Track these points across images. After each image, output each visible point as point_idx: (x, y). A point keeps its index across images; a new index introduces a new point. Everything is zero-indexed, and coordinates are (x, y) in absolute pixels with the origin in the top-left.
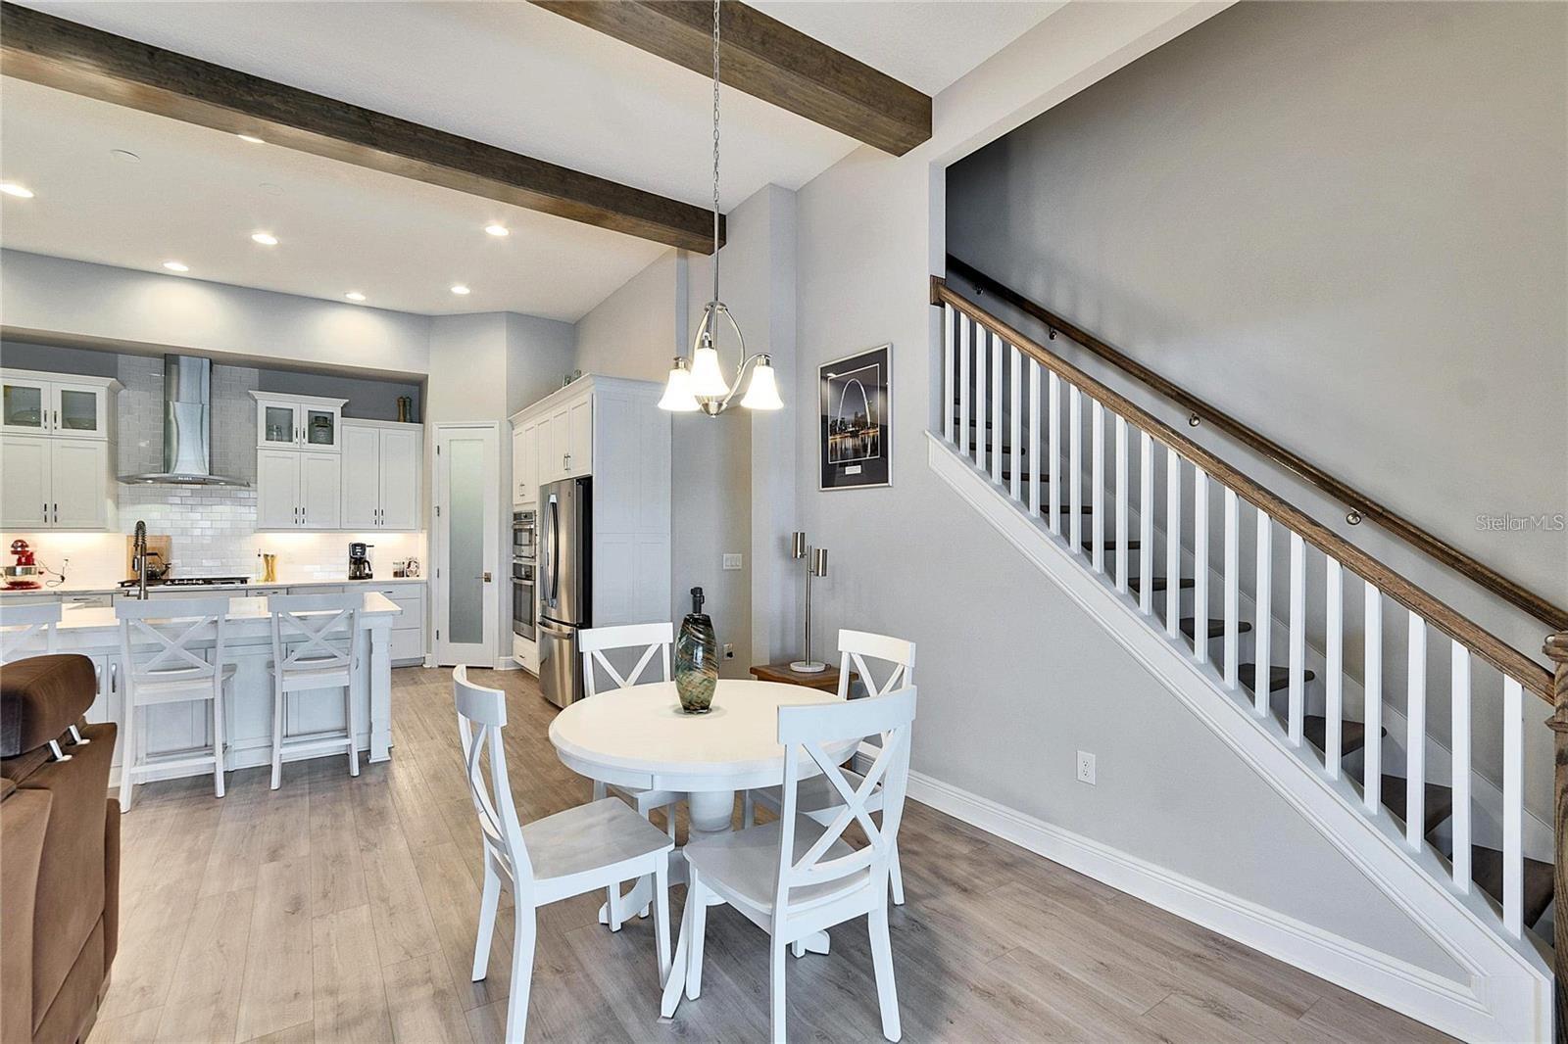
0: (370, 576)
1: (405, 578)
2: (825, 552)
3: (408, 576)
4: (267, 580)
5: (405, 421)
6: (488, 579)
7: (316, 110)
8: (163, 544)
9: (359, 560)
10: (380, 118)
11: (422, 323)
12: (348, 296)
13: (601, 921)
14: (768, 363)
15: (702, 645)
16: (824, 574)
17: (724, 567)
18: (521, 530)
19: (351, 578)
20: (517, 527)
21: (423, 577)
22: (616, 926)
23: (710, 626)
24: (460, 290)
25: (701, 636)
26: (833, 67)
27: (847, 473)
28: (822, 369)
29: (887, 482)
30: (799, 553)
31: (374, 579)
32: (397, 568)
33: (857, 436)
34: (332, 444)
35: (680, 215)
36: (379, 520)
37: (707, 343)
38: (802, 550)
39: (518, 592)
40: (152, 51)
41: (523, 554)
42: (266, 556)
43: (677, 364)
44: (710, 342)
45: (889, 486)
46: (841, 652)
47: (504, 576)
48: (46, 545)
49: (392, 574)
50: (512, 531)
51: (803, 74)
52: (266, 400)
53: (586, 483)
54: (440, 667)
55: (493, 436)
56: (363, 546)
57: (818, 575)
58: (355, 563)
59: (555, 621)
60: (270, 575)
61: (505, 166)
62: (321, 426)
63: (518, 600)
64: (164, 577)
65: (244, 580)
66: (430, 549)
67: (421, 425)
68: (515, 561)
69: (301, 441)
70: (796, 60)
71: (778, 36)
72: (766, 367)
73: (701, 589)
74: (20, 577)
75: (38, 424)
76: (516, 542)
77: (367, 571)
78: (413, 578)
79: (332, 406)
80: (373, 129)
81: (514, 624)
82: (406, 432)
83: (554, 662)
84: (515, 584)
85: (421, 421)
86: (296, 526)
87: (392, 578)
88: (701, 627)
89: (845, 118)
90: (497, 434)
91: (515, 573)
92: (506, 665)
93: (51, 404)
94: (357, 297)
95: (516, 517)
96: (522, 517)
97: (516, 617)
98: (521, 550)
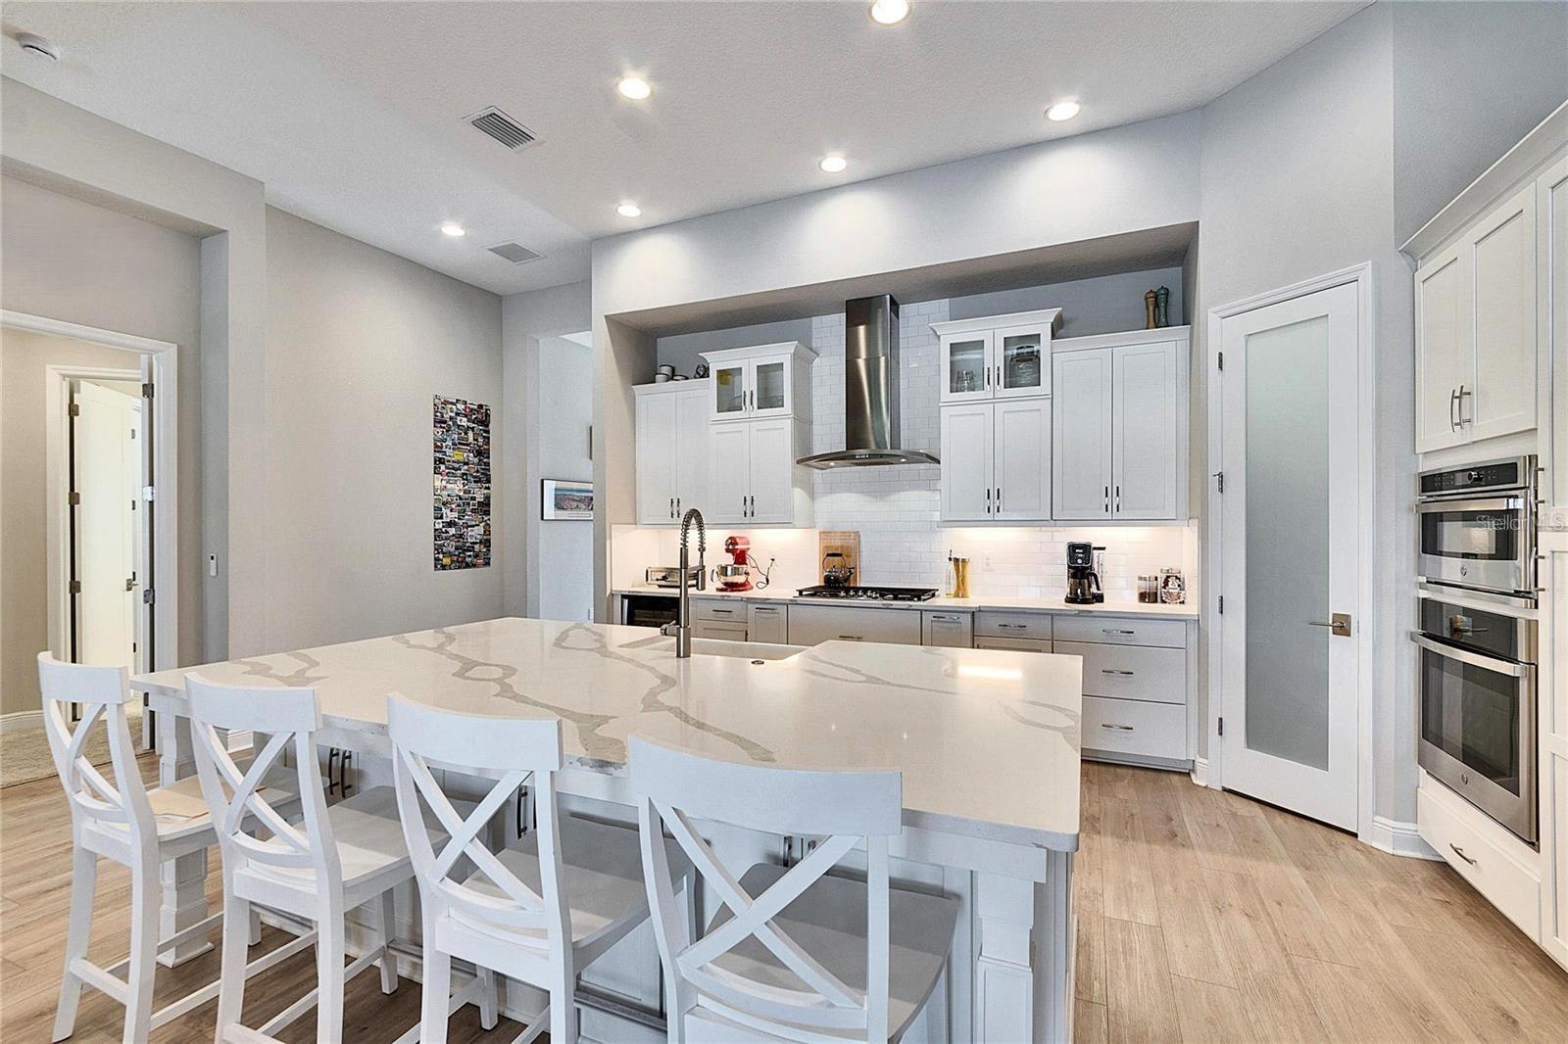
0: (1100, 598)
1: (1159, 607)
3: (1164, 602)
4: (957, 595)
5: (1158, 328)
6: (1342, 627)
8: (852, 542)
9: (1082, 568)
11: (1184, 126)
18: (1440, 517)
19: (1069, 600)
20: (1435, 508)
21: (1191, 609)
31: (1105, 605)
32: (1145, 586)
34: (1039, 384)
36: (1113, 506)
39: (1433, 671)
41: (1445, 577)
42: (957, 560)
47: (1392, 627)
48: (755, 541)
49: (1136, 596)
50: (1416, 517)
52: (951, 333)
54: (1225, 790)
55: (1353, 302)
56: (1086, 549)
58: (1075, 577)
60: (962, 591)
62: (1023, 363)
63: (1433, 692)
64: (846, 585)
65: (931, 595)
66: (1204, 555)
67: (1188, 327)
68: (1424, 594)
69: (993, 385)
75: (742, 408)
76: (1430, 543)
77: (1094, 589)
78: (1173, 608)
79: (1038, 323)
84: (1426, 653)
85: (1187, 320)
86: (989, 517)
87: (1136, 606)
90: (1368, 303)
91: (1424, 624)
92: (1396, 841)
93: (749, 383)
94: (1064, 111)
95: (1431, 483)
96: (1460, 479)
97: (1430, 731)
98: (1450, 569)
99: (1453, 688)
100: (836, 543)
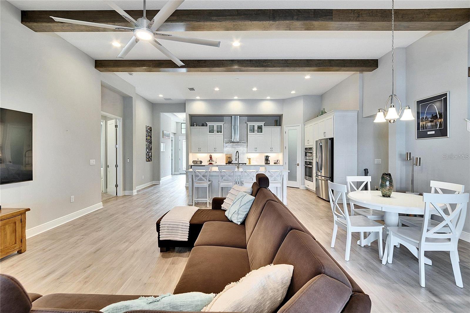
0: (269, 163)
1: (276, 164)
2: (420, 158)
5: (276, 126)
6: (298, 165)
7: (277, 63)
8: (231, 156)
9: (267, 159)
10: (289, 61)
11: (282, 102)
12: (267, 98)
13: (358, 244)
14: (409, 108)
15: (389, 180)
16: (419, 165)
17: (375, 163)
18: (307, 152)
19: (265, 164)
20: (306, 152)
21: (281, 164)
22: (363, 246)
23: (391, 176)
24: (293, 92)
25: (389, 178)
26: (427, 14)
27: (428, 134)
28: (417, 102)
29: (447, 136)
30: (409, 159)
31: (270, 164)
33: (433, 122)
34: (262, 132)
35: (363, 63)
36: (272, 151)
37: (392, 106)
38: (410, 158)
39: (306, 168)
40: (251, 61)
41: (307, 159)
42: (249, 158)
43: (379, 111)
44: (393, 106)
45: (448, 137)
46: (431, 187)
47: (302, 164)
48: (214, 156)
49: (274, 163)
50: (304, 153)
51: (416, 21)
52: (250, 124)
53: (332, 140)
55: (299, 128)
56: (268, 156)
57: (417, 165)
58: (266, 160)
59: (320, 176)
60: (250, 163)
61: (316, 63)
62: (260, 128)
63: (306, 170)
64: (231, 163)
65: (246, 164)
66: (283, 158)
67: (281, 127)
68: (305, 161)
69: (256, 132)
70: (413, 18)
71: (407, 14)
72: (409, 109)
73: (367, 169)
74: (211, 162)
75: (213, 132)
76: (306, 155)
78: (278, 164)
79: (262, 124)
80: (288, 63)
81: (305, 177)
82: (278, 128)
83: (319, 187)
84: (305, 166)
85: (280, 125)
86: (255, 152)
87: (273, 164)
88: (388, 176)
89: (431, 27)
90: (301, 127)
91: (305, 164)
92: (303, 188)
93: (215, 128)
94: (268, 98)
95: (306, 149)
96: (308, 149)
97: (306, 175)
98: (307, 158)
99: (308, 169)
100: (228, 156)
